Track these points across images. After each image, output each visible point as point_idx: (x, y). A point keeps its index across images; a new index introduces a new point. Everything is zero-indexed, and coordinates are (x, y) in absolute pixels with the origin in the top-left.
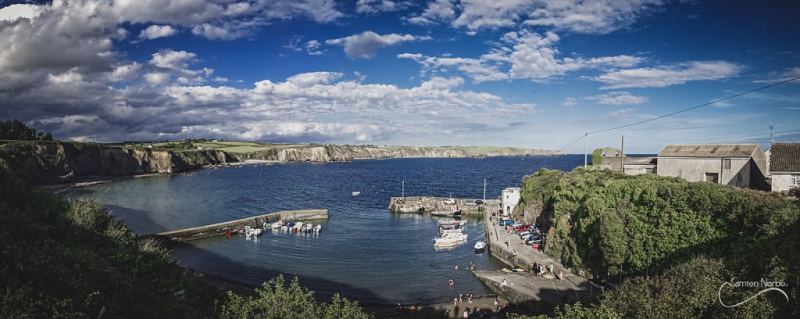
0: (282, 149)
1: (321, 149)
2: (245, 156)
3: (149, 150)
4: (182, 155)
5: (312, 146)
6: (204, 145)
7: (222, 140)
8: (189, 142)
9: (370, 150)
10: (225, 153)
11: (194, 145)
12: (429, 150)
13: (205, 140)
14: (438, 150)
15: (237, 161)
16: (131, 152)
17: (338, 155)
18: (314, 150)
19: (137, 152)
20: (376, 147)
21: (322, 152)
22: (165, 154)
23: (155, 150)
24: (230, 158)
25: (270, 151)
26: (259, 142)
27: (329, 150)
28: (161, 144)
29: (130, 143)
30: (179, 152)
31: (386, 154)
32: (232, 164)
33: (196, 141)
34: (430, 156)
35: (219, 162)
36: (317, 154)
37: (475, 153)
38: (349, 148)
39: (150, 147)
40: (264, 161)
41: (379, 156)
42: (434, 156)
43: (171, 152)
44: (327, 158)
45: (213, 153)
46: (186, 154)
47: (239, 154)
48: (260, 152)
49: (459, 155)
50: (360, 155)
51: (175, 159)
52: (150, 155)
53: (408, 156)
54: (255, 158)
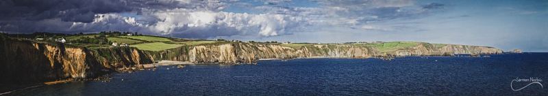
0: (192, 47)
1: (229, 46)
2: (158, 55)
3: (62, 46)
4: (97, 54)
5: (221, 42)
6: (119, 40)
7: (136, 35)
8: (104, 36)
9: (274, 48)
10: (139, 52)
11: (109, 39)
12: (332, 47)
13: (120, 34)
14: (342, 48)
15: (151, 62)
16: (42, 47)
17: (244, 55)
18: (222, 48)
19: (49, 48)
20: (280, 44)
21: (229, 51)
22: (79, 52)
23: (69, 46)
24: (144, 58)
25: (182, 48)
26: (172, 38)
27: (236, 47)
28: (76, 38)
29: (41, 35)
30: (94, 48)
31: (290, 53)
32: (146, 66)
33: (111, 35)
34: (333, 56)
35: (133, 64)
36: (224, 52)
37: (382, 52)
38: (255, 46)
39: (63, 41)
40: (176, 63)
41: (283, 55)
42: (338, 56)
43: (85, 50)
44: (234, 59)
45: (128, 51)
46: (101, 52)
47: (152, 53)
48: (172, 49)
49: (364, 56)
50: (265, 55)
51: (90, 59)
52: (63, 53)
53: (311, 56)
54: (167, 59)
